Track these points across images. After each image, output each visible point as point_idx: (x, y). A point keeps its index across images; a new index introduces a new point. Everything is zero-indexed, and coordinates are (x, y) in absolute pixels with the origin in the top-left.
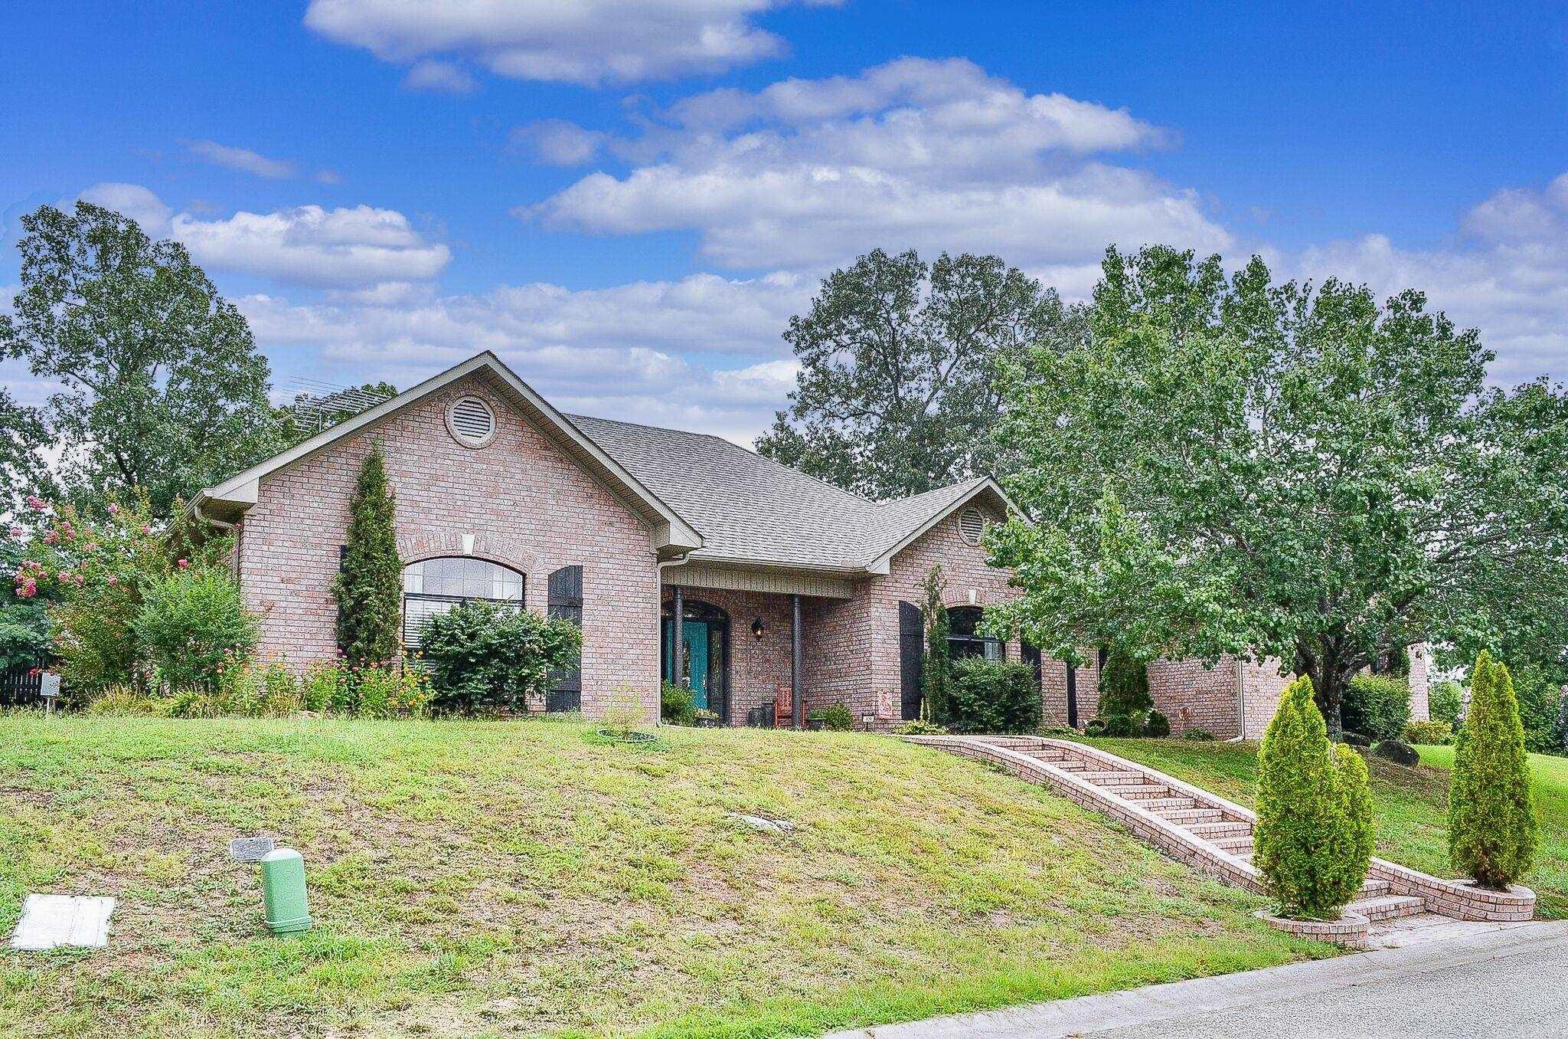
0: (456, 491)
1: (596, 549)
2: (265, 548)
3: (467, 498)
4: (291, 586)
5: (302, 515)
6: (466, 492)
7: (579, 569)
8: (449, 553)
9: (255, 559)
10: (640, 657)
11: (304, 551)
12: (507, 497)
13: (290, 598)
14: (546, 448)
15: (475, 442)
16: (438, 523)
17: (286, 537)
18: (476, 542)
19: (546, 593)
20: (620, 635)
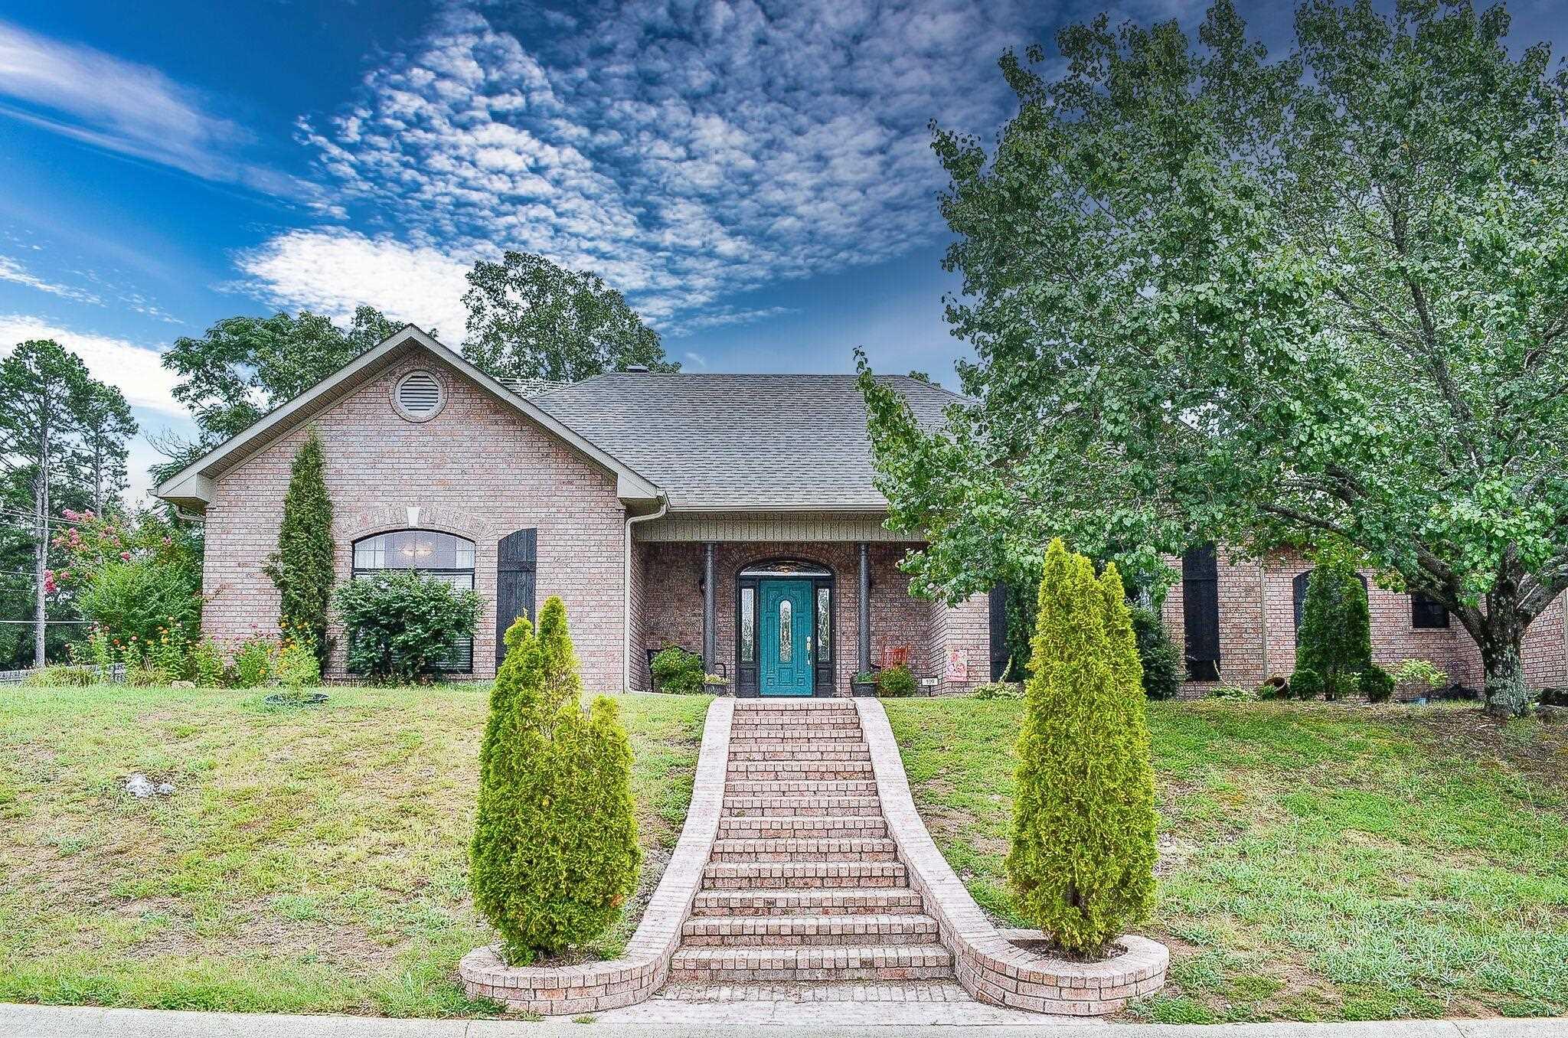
0: (402, 466)
1: (554, 510)
2: (224, 536)
3: (413, 471)
4: (247, 570)
5: (256, 504)
6: (412, 466)
7: (532, 533)
8: (394, 527)
9: (216, 547)
10: (604, 620)
11: (258, 537)
12: (455, 466)
13: (246, 581)
14: (497, 412)
15: (422, 415)
16: (385, 499)
17: (242, 526)
18: (421, 514)
19: (496, 559)
20: (581, 598)
